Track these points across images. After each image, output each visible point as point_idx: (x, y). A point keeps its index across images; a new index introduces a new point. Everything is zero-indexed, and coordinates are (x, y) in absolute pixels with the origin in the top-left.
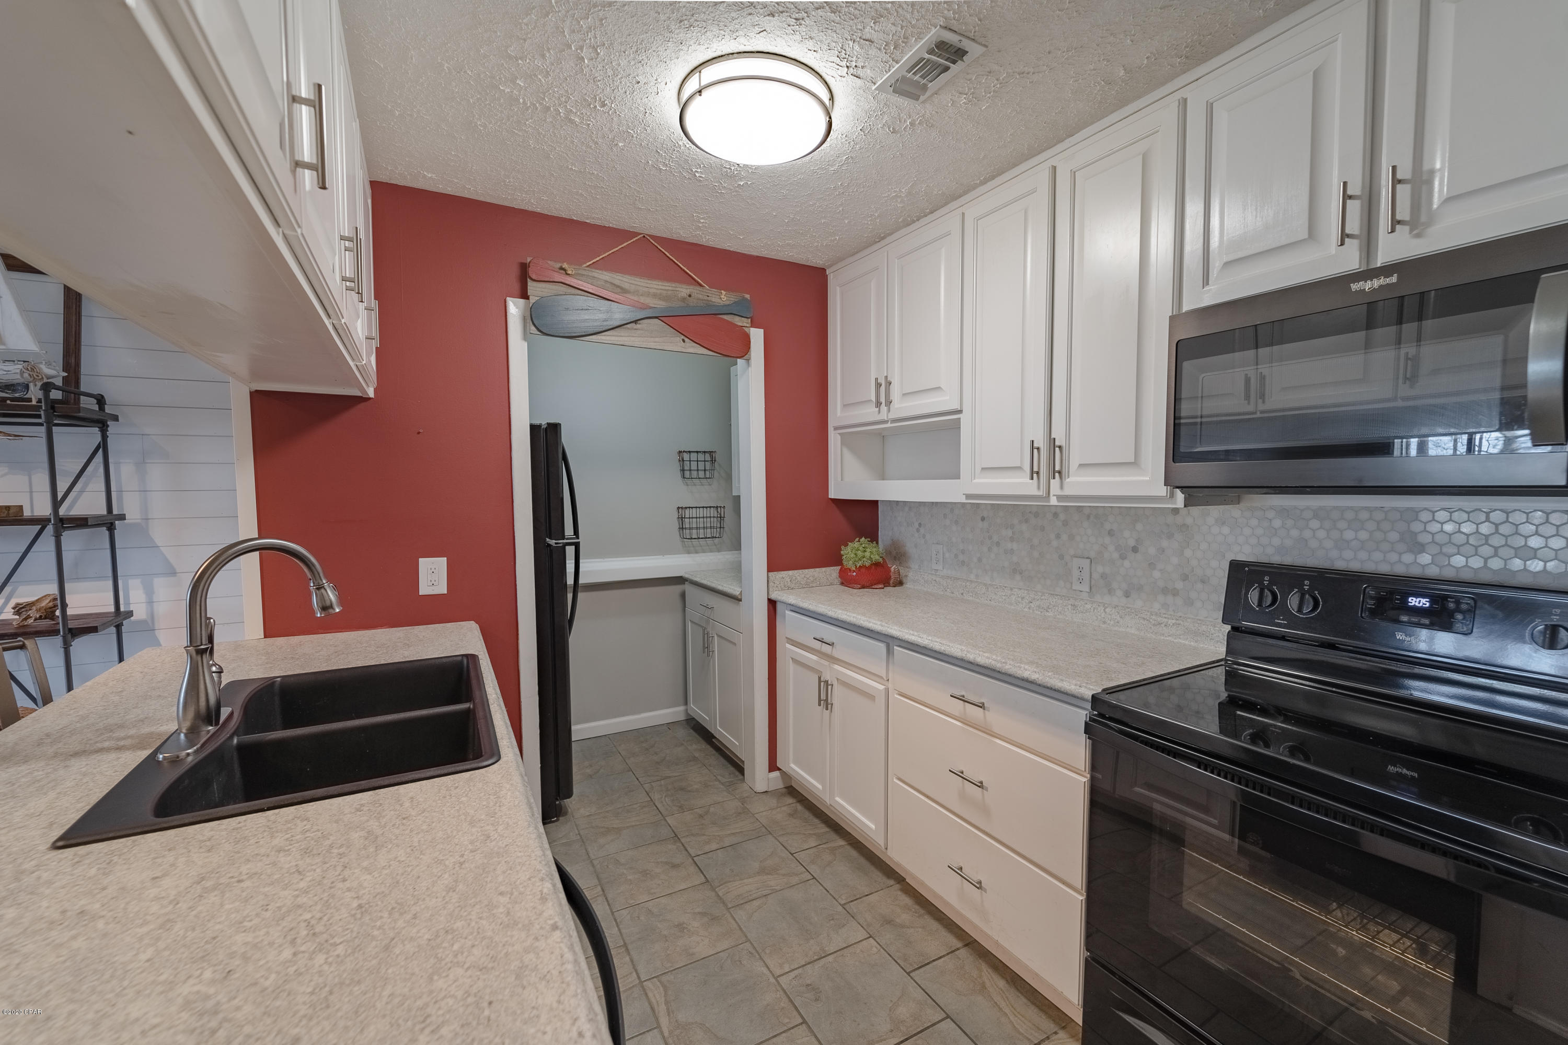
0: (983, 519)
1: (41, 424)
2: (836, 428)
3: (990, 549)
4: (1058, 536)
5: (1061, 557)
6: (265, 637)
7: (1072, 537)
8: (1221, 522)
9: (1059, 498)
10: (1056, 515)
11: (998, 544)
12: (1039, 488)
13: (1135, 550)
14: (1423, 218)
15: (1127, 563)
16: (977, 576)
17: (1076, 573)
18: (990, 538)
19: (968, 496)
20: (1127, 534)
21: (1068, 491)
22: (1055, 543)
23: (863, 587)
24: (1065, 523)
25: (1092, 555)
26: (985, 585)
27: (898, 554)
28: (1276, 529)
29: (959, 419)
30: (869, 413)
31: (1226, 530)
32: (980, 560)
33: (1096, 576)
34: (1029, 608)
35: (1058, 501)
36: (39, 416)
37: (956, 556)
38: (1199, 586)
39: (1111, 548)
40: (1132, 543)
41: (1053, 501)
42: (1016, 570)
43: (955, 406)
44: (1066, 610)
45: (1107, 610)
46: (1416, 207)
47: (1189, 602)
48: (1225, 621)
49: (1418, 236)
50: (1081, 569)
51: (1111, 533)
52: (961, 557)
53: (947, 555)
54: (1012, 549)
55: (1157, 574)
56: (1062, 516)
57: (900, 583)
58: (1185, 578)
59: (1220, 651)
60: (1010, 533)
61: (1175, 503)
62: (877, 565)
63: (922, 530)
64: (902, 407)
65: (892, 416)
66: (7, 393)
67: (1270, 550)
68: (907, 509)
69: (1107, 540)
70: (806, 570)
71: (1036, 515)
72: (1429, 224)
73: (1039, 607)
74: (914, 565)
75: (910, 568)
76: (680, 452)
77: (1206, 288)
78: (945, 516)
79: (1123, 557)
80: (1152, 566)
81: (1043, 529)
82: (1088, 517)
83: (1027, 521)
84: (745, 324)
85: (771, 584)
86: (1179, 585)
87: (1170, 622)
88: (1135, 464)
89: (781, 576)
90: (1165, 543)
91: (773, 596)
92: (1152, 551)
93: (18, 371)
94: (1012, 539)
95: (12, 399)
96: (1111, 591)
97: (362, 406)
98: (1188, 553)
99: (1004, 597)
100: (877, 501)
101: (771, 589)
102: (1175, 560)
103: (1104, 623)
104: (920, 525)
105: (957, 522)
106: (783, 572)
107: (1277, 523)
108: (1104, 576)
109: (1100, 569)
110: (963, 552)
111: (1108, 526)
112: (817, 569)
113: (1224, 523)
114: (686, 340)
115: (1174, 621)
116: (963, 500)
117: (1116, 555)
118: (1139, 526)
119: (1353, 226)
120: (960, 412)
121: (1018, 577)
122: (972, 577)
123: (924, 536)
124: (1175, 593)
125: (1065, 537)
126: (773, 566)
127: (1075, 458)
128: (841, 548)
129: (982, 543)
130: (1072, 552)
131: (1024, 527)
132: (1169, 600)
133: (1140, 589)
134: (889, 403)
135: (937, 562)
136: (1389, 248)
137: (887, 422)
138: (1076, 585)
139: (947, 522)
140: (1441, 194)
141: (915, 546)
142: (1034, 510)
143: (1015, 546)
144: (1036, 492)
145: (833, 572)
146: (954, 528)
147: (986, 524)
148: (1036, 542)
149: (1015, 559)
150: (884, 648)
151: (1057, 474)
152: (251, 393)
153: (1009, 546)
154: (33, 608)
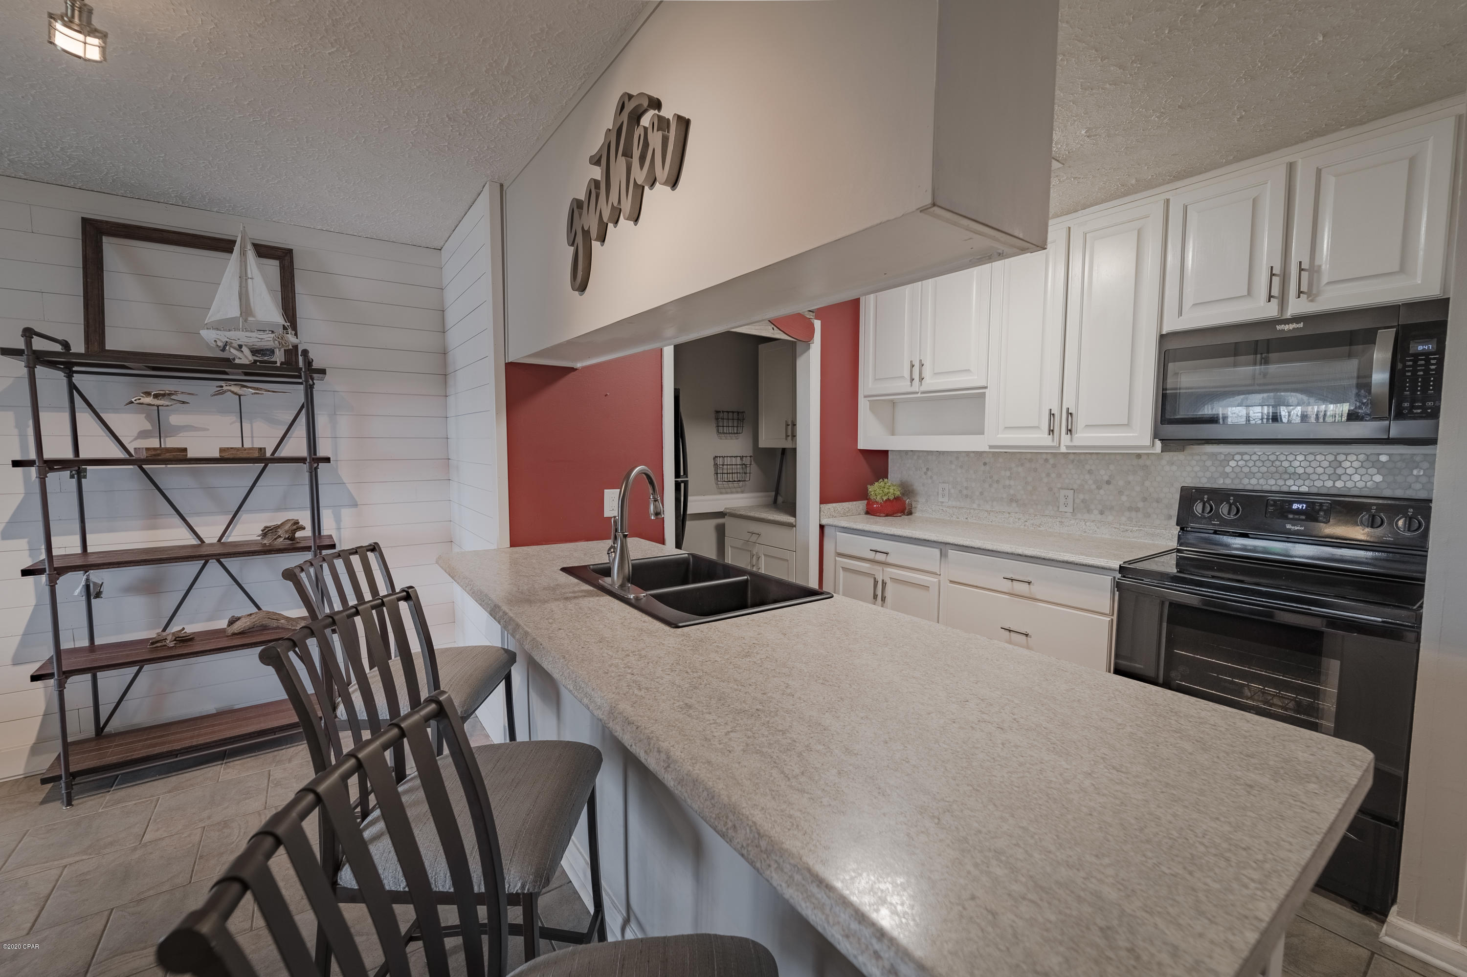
0: (985, 464)
1: (301, 383)
2: (865, 397)
3: (990, 486)
4: (1048, 475)
5: (1050, 489)
6: (511, 546)
7: (1059, 476)
8: (1172, 463)
9: (1067, 447)
10: (1046, 460)
11: (998, 482)
12: (1053, 440)
13: (1108, 483)
14: (1314, 291)
15: (1102, 492)
16: (979, 505)
17: (1062, 500)
18: (991, 477)
19: (991, 447)
20: (1102, 472)
21: (1076, 443)
22: (1045, 480)
23: (887, 515)
25: (1075, 487)
26: (987, 511)
27: (907, 490)
28: (1208, 467)
29: (985, 392)
30: (903, 385)
31: (1174, 468)
32: (981, 493)
33: (1077, 501)
34: (1025, 526)
35: (1067, 450)
36: (300, 377)
37: (960, 491)
39: (1091, 482)
40: (1106, 478)
41: (1063, 450)
42: (1012, 500)
43: (983, 384)
44: (1055, 525)
45: (1087, 524)
46: (1310, 285)
47: (1147, 516)
48: (1177, 524)
49: (1312, 301)
50: (1066, 497)
51: (1090, 472)
52: (965, 492)
53: (952, 491)
54: (1010, 485)
55: (1124, 498)
56: (1052, 461)
57: (910, 513)
58: (1145, 500)
59: (1174, 544)
60: (1008, 474)
61: (1155, 450)
62: (897, 499)
63: (929, 473)
64: (932, 382)
65: (923, 389)
66: (257, 356)
67: (1204, 480)
68: (915, 457)
69: (1087, 477)
70: (844, 503)
71: (1031, 460)
72: (1317, 295)
73: (1033, 524)
74: (921, 500)
75: (918, 501)
76: (717, 412)
77: (1180, 318)
78: (951, 462)
79: (1099, 488)
80: (1121, 493)
81: (1035, 470)
82: (1073, 461)
83: (1022, 465)
84: (811, 317)
85: (822, 513)
86: (1140, 505)
87: (1135, 529)
88: (1128, 425)
89: (828, 507)
90: (1131, 478)
91: (824, 522)
92: (1121, 483)
93: (271, 339)
94: (1010, 478)
95: (261, 362)
96: (1089, 511)
97: (572, 375)
98: (1147, 483)
99: (1003, 519)
100: (888, 451)
101: (822, 517)
102: (1138, 489)
103: (1085, 532)
104: (928, 469)
105: (961, 467)
106: (829, 505)
107: (1209, 463)
108: (1084, 501)
109: (1081, 496)
110: (966, 488)
111: (1088, 467)
112: (850, 503)
113: (1173, 464)
114: (775, 328)
115: (1137, 528)
116: (987, 449)
117: (1094, 487)
118: (1112, 467)
119: (1275, 292)
120: (986, 388)
121: (1014, 505)
122: (975, 506)
123: (931, 478)
124: (1137, 510)
125: (1053, 475)
126: (824, 500)
127: (1080, 422)
128: (869, 486)
129: (984, 481)
130: (1059, 485)
131: (1020, 469)
132: (1133, 514)
133: (1111, 508)
134: (921, 379)
135: (943, 496)
136: (1296, 306)
137: (917, 393)
138: (1062, 509)
139: (953, 467)
140: (1325, 279)
141: (923, 485)
142: (1029, 456)
143: (1012, 483)
144: (1051, 444)
145: (861, 505)
146: (959, 471)
147: (987, 468)
148: (1030, 479)
149: (1012, 492)
150: (937, 552)
151: (1069, 431)
152: (506, 364)
153: (1007, 482)
154: (279, 530)
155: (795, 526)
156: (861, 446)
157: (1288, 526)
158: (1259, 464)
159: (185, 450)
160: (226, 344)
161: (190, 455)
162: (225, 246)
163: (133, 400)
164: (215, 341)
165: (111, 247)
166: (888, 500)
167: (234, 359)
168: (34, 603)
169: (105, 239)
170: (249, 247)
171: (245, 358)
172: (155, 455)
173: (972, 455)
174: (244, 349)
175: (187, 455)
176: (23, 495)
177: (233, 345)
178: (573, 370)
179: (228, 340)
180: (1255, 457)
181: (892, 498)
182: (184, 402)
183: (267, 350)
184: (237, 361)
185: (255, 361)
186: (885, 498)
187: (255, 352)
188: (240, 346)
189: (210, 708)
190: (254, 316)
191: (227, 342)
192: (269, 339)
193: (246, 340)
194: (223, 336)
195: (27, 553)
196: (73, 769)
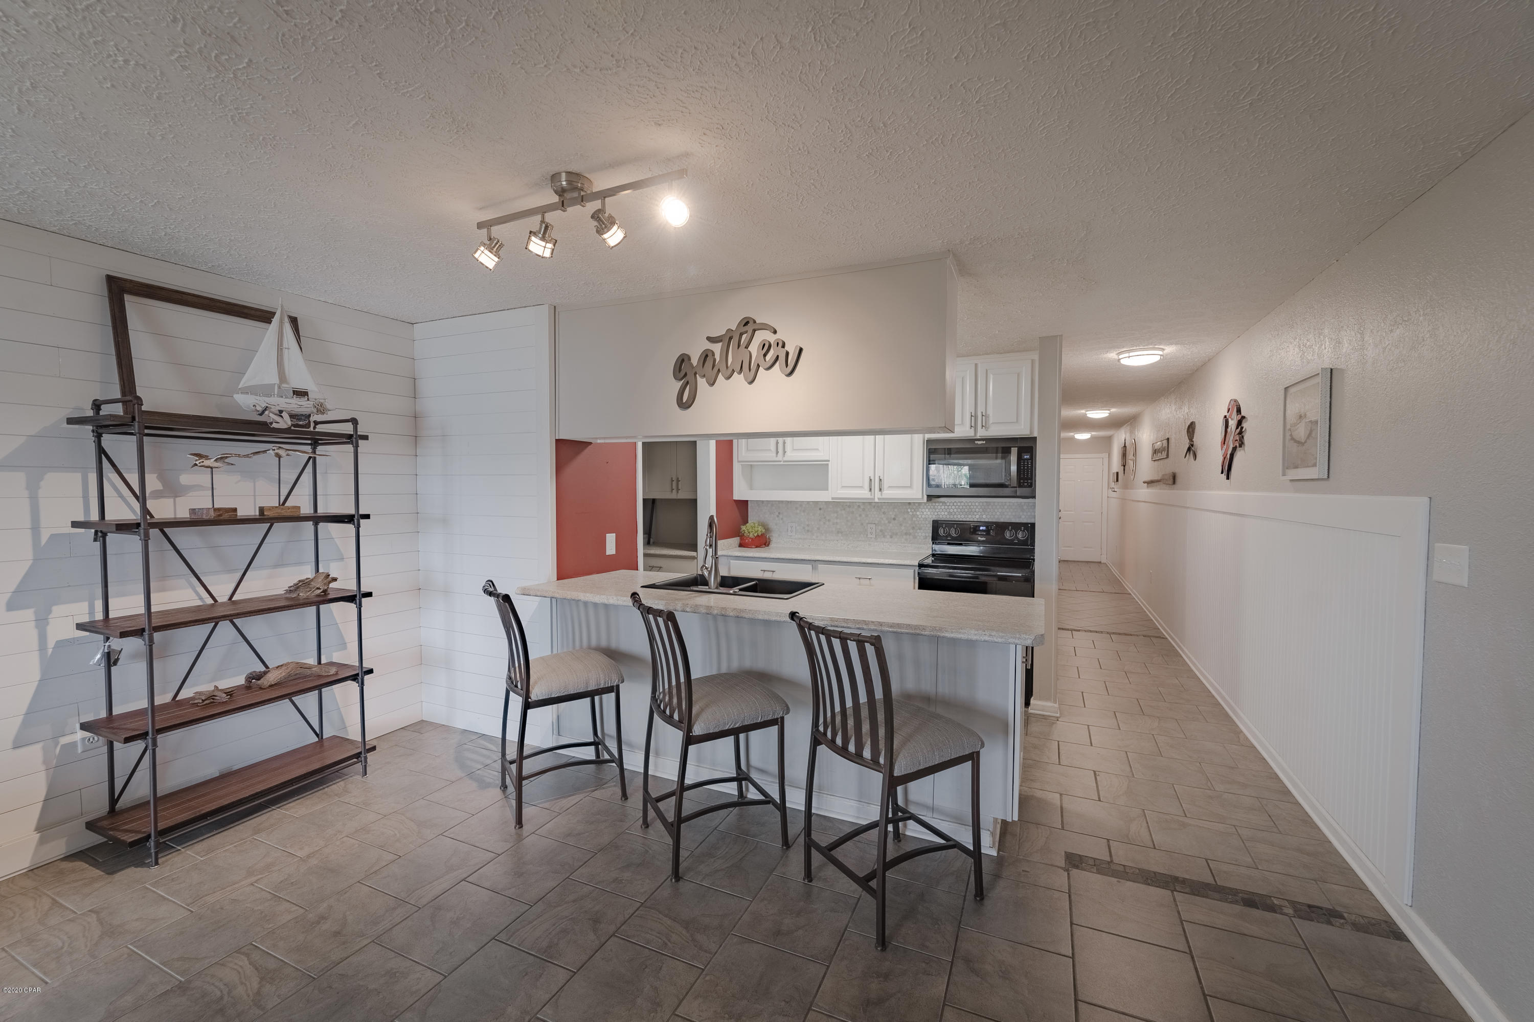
0: (820, 509)
3: (824, 523)
4: (860, 515)
5: (862, 524)
7: (867, 516)
9: (879, 499)
10: (859, 506)
11: (829, 521)
12: (871, 495)
13: (894, 519)
15: (891, 525)
16: (817, 537)
17: (869, 530)
18: (825, 518)
19: (833, 498)
20: (891, 513)
21: (884, 496)
22: (859, 519)
23: (757, 547)
24: (864, 510)
25: (876, 522)
26: (822, 540)
27: (764, 529)
28: (944, 510)
29: (828, 464)
30: (770, 456)
32: (818, 529)
33: (878, 531)
34: (847, 548)
37: (804, 528)
38: (919, 531)
39: (885, 519)
40: (893, 516)
41: (876, 500)
42: (839, 532)
43: (827, 459)
44: (866, 546)
45: (885, 543)
46: (987, 423)
47: (915, 537)
48: (931, 540)
49: (987, 431)
50: (871, 529)
51: (884, 513)
52: (807, 528)
53: (798, 528)
54: (837, 523)
55: (903, 528)
56: (862, 507)
57: (769, 545)
58: (913, 528)
60: (836, 515)
61: (924, 501)
62: (763, 535)
63: (781, 516)
64: (791, 455)
65: (785, 459)
66: (294, 421)
68: (769, 505)
69: (883, 515)
71: (849, 507)
72: (988, 428)
73: (853, 547)
74: (775, 535)
75: (773, 536)
78: (797, 508)
79: (889, 522)
80: (901, 525)
81: (853, 513)
82: (874, 507)
83: (844, 509)
86: (911, 531)
87: (909, 545)
88: (911, 487)
90: (906, 516)
92: (901, 519)
94: (837, 518)
95: (297, 426)
96: (884, 536)
97: (589, 447)
98: (914, 519)
99: (834, 545)
100: (747, 501)
102: (910, 522)
103: (883, 549)
104: (779, 513)
105: (804, 511)
107: (944, 508)
108: (881, 531)
109: (880, 528)
110: (808, 525)
111: (883, 510)
115: (913, 543)
116: (829, 500)
117: (887, 522)
118: (896, 510)
119: (973, 425)
120: (829, 461)
121: (840, 535)
122: (814, 537)
123: (782, 519)
124: (910, 534)
125: (863, 516)
127: (886, 485)
128: (742, 527)
129: (820, 520)
130: (867, 521)
131: (843, 512)
132: (908, 536)
133: (896, 534)
134: (785, 452)
135: (792, 531)
136: (981, 433)
137: (780, 461)
138: (869, 536)
139: (798, 511)
140: (991, 422)
141: (776, 524)
142: (848, 504)
143: (838, 521)
144: (870, 497)
145: (736, 540)
146: (803, 514)
147: (822, 511)
148: (849, 518)
149: (838, 527)
150: (810, 566)
151: (880, 490)
152: (556, 440)
153: (835, 521)
154: (312, 583)
155: (697, 558)
156: (736, 497)
157: (979, 538)
158: (964, 507)
159: (235, 510)
160: (266, 409)
161: (241, 513)
162: (265, 317)
163: (197, 462)
164: (254, 406)
165: (132, 304)
166: (758, 536)
167: (271, 423)
168: (37, 676)
169: (127, 298)
170: (286, 320)
171: (285, 422)
172: (219, 515)
173: (811, 503)
174: (284, 414)
175: (236, 515)
176: (31, 561)
177: (272, 410)
178: (591, 443)
179: (267, 405)
180: (962, 504)
181: (760, 534)
182: (232, 464)
183: (302, 415)
184: (274, 425)
185: (292, 425)
186: (756, 535)
187: (292, 416)
188: (281, 412)
189: (211, 771)
190: (288, 383)
191: (267, 407)
192: (308, 406)
193: (285, 406)
194: (262, 402)
195: (33, 623)
196: (162, 825)
